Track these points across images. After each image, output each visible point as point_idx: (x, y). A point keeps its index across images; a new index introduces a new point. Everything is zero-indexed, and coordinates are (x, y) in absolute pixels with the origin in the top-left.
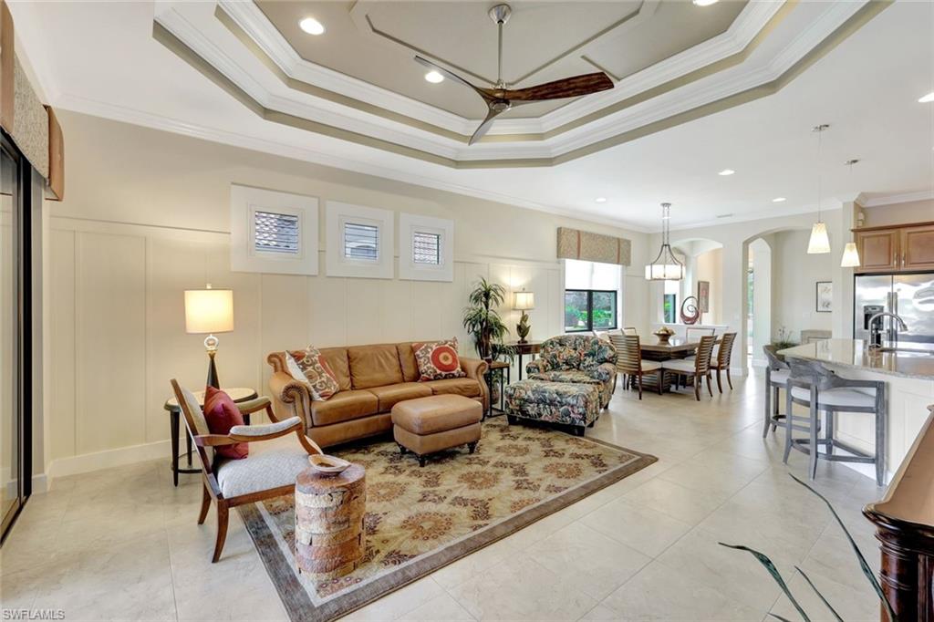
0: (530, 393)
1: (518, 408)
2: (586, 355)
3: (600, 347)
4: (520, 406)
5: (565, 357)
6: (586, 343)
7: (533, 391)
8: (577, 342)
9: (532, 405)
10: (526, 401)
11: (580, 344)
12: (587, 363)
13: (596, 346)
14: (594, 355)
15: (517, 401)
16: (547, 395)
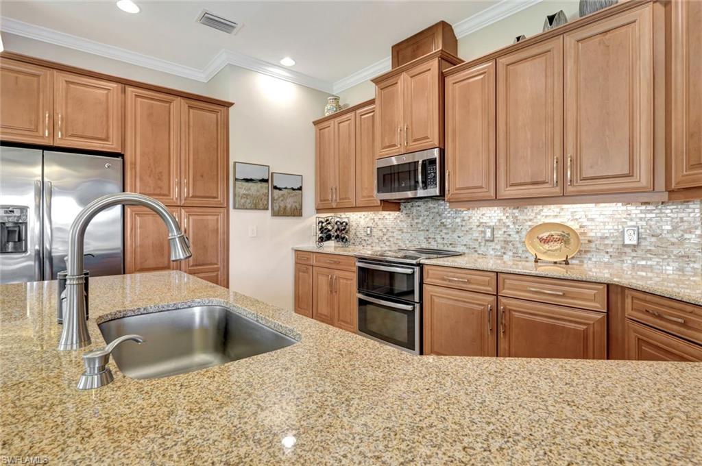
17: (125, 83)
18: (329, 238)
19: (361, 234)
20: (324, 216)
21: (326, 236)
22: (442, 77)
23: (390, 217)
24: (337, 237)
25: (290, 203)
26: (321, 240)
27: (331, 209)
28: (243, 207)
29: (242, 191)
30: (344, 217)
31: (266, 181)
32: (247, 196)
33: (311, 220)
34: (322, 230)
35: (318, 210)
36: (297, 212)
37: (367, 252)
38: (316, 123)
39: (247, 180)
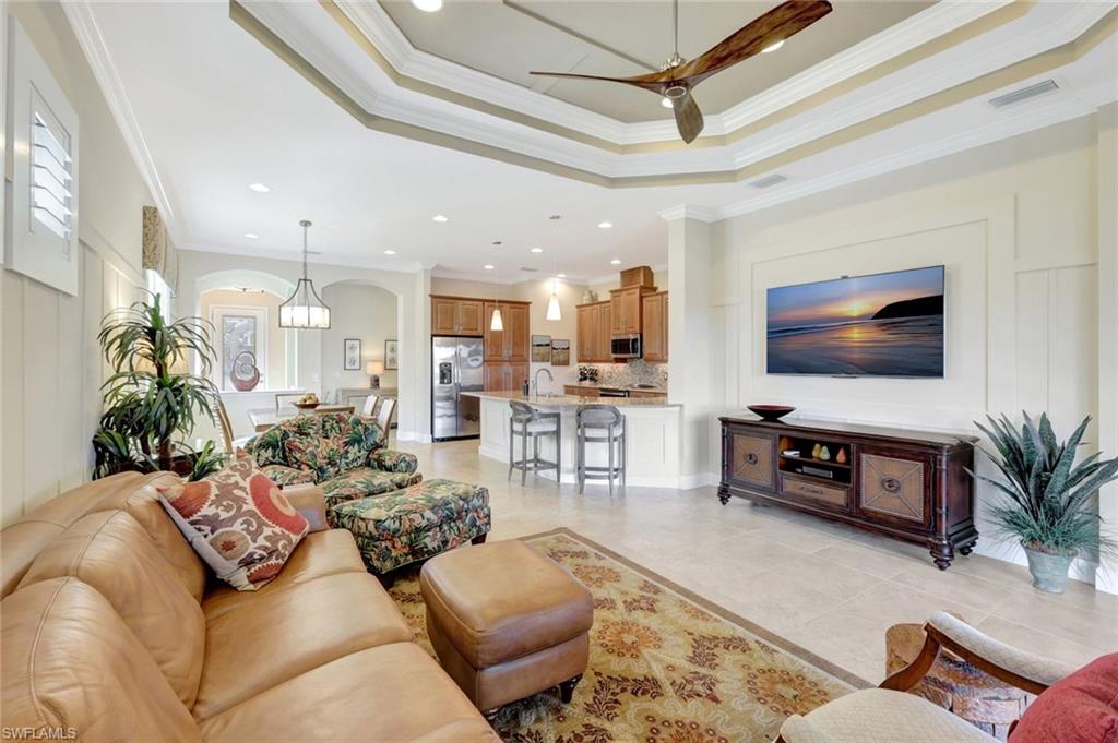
0: (428, 514)
1: (406, 551)
2: (346, 444)
3: (366, 429)
4: (411, 545)
5: (325, 453)
6: (342, 425)
7: (432, 509)
8: (328, 426)
9: (431, 533)
10: (418, 530)
11: (332, 427)
12: (351, 456)
13: (360, 427)
14: (359, 441)
15: (404, 539)
16: (453, 506)
17: (484, 301)
18: (585, 379)
19: (606, 376)
20: (583, 365)
21: (583, 378)
22: (641, 298)
23: (621, 366)
24: (591, 379)
25: (562, 357)
26: (581, 380)
27: (587, 361)
28: (537, 361)
29: (536, 352)
30: (595, 366)
31: (547, 345)
32: (538, 354)
33: (575, 367)
34: (581, 373)
35: (579, 362)
36: (566, 363)
37: (604, 386)
38: (578, 307)
39: (538, 345)
